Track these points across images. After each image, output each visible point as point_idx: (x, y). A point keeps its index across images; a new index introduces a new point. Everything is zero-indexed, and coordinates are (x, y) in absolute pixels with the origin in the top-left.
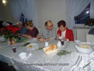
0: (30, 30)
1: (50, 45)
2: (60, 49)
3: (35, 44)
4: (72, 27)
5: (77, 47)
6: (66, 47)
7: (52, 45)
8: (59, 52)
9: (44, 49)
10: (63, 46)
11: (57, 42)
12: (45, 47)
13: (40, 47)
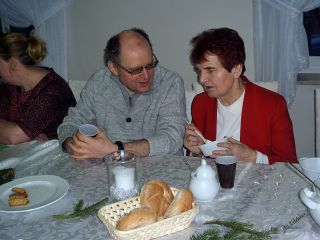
0: (19, 89)
1: (146, 190)
2: (208, 212)
3: (47, 182)
4: (291, 76)
5: (314, 199)
6: (247, 202)
7: (158, 189)
8: (202, 230)
9: (109, 214)
10: (230, 195)
11: (193, 169)
12: (115, 201)
13: (81, 203)
